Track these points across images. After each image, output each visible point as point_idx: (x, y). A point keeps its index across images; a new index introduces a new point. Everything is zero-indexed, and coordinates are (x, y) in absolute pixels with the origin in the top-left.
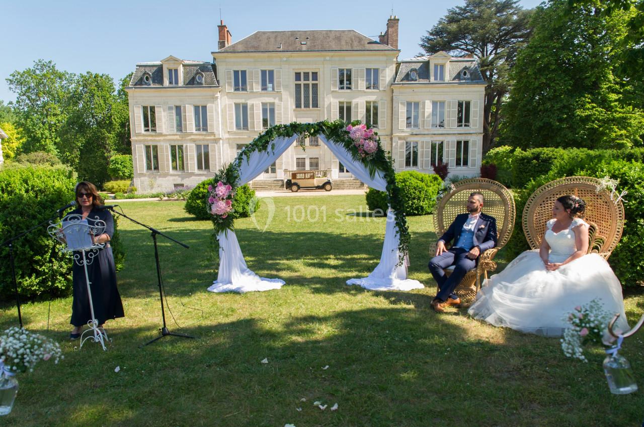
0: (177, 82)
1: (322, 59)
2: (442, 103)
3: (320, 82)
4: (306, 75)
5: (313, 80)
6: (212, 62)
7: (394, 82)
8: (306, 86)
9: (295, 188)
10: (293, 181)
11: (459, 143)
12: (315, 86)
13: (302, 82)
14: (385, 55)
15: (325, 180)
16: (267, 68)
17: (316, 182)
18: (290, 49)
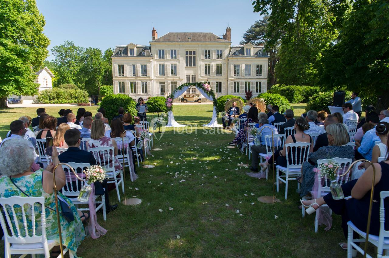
0: (134, 54)
1: (197, 45)
2: (250, 65)
3: (197, 55)
4: (191, 52)
5: (193, 54)
6: (149, 46)
7: (229, 56)
8: (191, 57)
9: (185, 101)
10: (184, 98)
11: (257, 83)
12: (194, 57)
13: (189, 55)
14: (225, 44)
15: (198, 98)
16: (174, 49)
17: (195, 99)
18: (184, 40)
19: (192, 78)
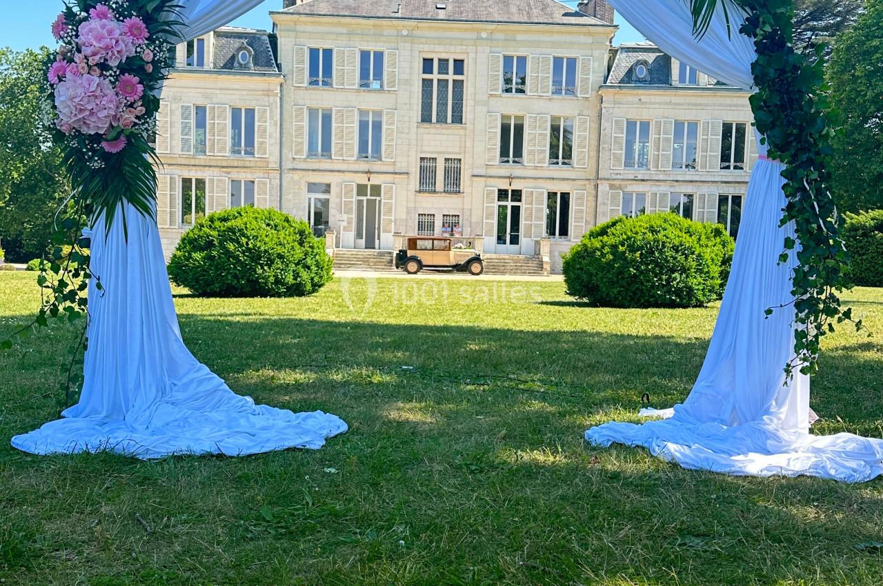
0: (201, 62)
1: (474, 36)
2: (693, 126)
3: (468, 77)
4: (443, 63)
5: (455, 73)
6: (270, 31)
7: (605, 82)
8: (443, 84)
9: (412, 266)
10: (410, 253)
11: (723, 200)
12: (459, 85)
13: (435, 76)
14: (589, 34)
15: (470, 253)
16: (372, 47)
17: (458, 254)
18: (416, 14)
19: (447, 171)
